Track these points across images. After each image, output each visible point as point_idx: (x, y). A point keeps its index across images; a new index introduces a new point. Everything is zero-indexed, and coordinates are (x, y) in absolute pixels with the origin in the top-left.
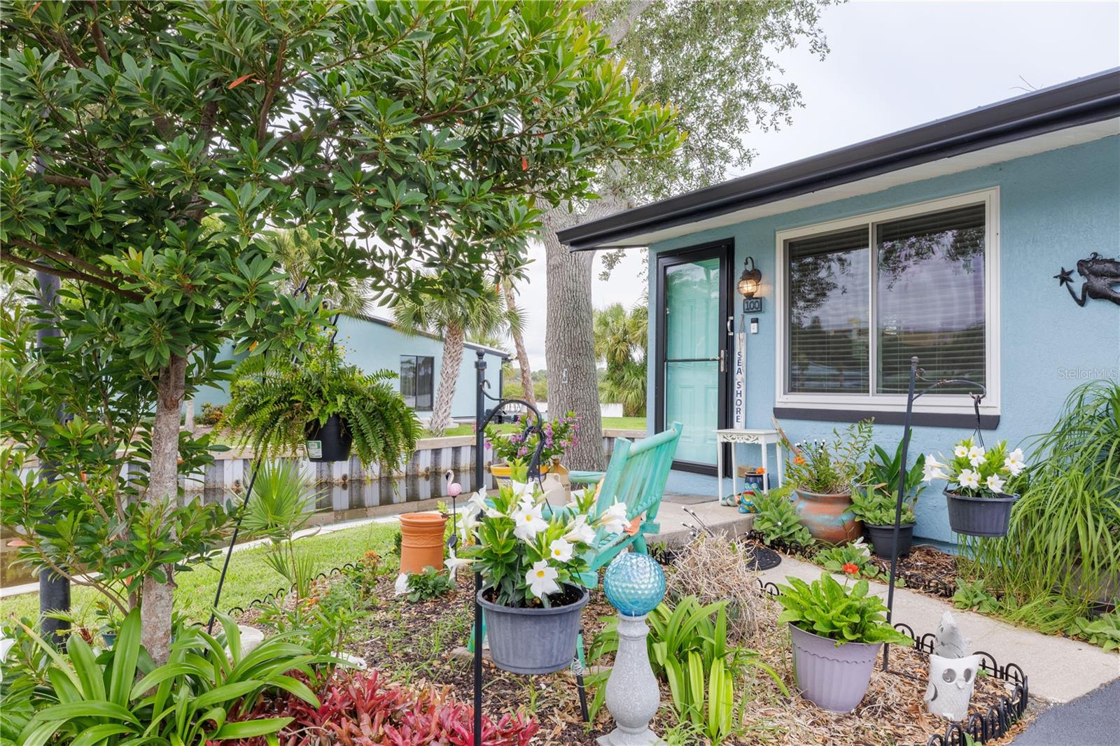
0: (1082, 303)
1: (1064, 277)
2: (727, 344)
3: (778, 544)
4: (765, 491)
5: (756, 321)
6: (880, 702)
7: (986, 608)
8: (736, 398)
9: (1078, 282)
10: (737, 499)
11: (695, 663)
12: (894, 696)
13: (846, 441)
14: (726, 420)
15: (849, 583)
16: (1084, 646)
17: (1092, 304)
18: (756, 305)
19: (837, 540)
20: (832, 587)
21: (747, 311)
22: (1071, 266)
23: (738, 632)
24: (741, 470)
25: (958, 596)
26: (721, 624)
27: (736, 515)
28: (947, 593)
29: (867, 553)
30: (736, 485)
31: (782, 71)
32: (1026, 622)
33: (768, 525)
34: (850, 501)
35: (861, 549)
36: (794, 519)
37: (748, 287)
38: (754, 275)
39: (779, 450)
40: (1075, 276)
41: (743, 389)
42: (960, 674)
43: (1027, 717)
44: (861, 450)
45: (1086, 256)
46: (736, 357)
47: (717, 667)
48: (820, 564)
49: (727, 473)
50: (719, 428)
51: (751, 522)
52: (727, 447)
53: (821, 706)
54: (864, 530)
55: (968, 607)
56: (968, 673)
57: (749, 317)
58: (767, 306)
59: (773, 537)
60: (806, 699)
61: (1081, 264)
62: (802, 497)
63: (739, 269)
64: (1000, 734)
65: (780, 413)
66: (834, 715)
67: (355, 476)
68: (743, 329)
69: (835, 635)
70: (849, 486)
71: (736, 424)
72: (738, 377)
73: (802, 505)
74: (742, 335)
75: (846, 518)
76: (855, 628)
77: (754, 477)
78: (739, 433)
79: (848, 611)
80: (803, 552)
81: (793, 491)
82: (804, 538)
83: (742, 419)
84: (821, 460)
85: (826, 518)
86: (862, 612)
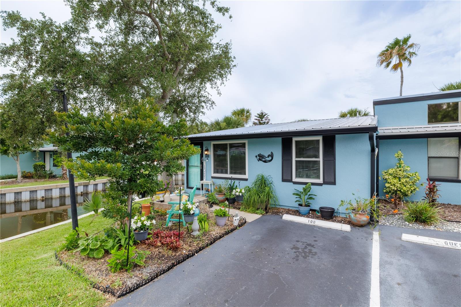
0: (259, 161)
1: (256, 157)
2: (202, 163)
3: (213, 203)
4: (210, 193)
5: (207, 159)
6: (227, 225)
7: (244, 210)
8: (204, 174)
9: (258, 158)
10: (205, 195)
11: (203, 223)
12: (229, 224)
13: (224, 183)
14: (202, 179)
15: (223, 209)
16: (256, 214)
17: (260, 161)
18: (207, 156)
19: (222, 202)
20: (221, 210)
21: (206, 157)
22: (257, 155)
23: (208, 218)
24: (205, 189)
25: (241, 209)
26: (206, 217)
27: (205, 198)
28: (239, 209)
29: (228, 203)
30: (204, 191)
31: (211, 96)
32: (249, 212)
33: (211, 200)
34: (225, 194)
35: (227, 202)
36: (215, 198)
37: (206, 153)
38: (207, 150)
39: (212, 185)
40: (258, 157)
41: (205, 173)
42: (237, 219)
43: (246, 224)
44: (227, 185)
45: (259, 154)
46: (204, 166)
47: (206, 223)
48: (220, 206)
49: (202, 189)
50: (201, 181)
51: (208, 199)
52: (202, 185)
53: (220, 226)
54: (227, 199)
55: (242, 211)
56: (238, 219)
57: (206, 158)
58: (210, 156)
59: (212, 202)
60: (218, 225)
61: (258, 155)
62: (217, 194)
63: (204, 149)
64: (242, 226)
65: (213, 177)
66: (221, 227)
67: (85, 192)
68: (205, 161)
69: (221, 216)
70: (225, 191)
71: (204, 180)
72: (204, 170)
73: (217, 196)
74: (205, 162)
75: (224, 197)
76: (224, 215)
77: (208, 190)
78: (204, 182)
79: (223, 213)
80: (217, 204)
81: (215, 193)
82: (217, 202)
83: (205, 179)
84: (220, 187)
85: (221, 197)
86: (225, 213)
